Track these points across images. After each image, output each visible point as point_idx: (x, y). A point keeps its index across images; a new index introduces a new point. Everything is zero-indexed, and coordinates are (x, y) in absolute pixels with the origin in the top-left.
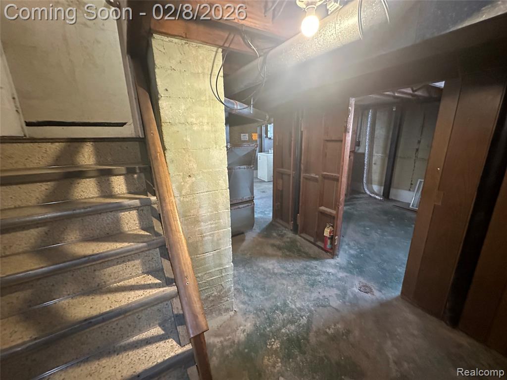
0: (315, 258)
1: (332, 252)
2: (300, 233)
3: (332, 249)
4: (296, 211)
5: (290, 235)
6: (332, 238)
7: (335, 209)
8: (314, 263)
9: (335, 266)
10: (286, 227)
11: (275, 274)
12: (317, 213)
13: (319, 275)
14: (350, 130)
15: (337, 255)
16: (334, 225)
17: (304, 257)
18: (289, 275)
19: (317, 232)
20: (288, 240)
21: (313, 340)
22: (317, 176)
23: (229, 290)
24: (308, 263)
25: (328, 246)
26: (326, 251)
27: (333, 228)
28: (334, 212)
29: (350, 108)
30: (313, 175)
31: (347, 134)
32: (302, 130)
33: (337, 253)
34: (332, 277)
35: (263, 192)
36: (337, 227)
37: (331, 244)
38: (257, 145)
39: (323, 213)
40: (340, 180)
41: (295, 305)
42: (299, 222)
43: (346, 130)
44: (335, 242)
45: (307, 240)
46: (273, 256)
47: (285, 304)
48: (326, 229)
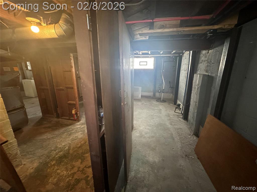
0: (70, 125)
1: (78, 120)
2: (61, 117)
3: (77, 118)
4: (56, 107)
5: (56, 119)
6: (76, 114)
7: (75, 101)
8: (70, 127)
9: (80, 124)
10: (52, 117)
11: (49, 139)
12: (67, 105)
13: (73, 130)
14: (73, 66)
15: (80, 120)
16: (76, 108)
17: (64, 126)
18: (57, 136)
19: (69, 114)
20: (55, 122)
21: (71, 152)
22: (63, 88)
23: (16, 154)
24: (67, 128)
25: (76, 118)
26: (75, 120)
27: (76, 109)
28: (74, 102)
29: (71, 57)
30: (61, 88)
31: (72, 68)
32: (50, 66)
33: (80, 119)
34: (78, 129)
35: (33, 104)
36: (77, 108)
37: (77, 116)
38: (19, 74)
39: (70, 104)
40: (74, 88)
41: (62, 145)
42: (59, 112)
43: (72, 67)
44: (78, 115)
45: (65, 119)
46: (46, 132)
47: (56, 147)
48: (73, 111)
